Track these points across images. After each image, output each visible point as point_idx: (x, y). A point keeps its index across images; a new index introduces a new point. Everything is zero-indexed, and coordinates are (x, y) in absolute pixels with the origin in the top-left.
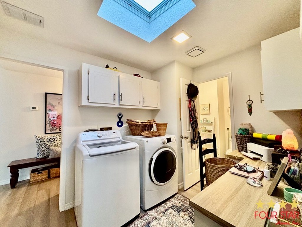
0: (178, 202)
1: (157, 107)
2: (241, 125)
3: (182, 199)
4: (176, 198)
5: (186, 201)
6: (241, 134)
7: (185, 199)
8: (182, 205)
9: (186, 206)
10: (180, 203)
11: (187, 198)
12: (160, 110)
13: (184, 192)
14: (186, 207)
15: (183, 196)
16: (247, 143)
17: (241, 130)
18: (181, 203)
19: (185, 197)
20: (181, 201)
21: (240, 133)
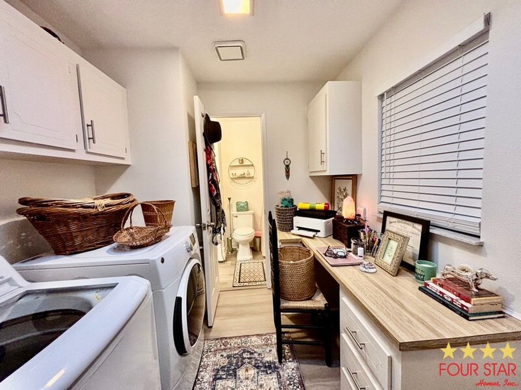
0: (218, 356)
1: (123, 159)
2: (280, 193)
3: (219, 346)
4: (210, 353)
5: (229, 346)
6: (286, 206)
7: (223, 342)
8: (229, 357)
9: (236, 354)
10: (222, 356)
11: (226, 338)
12: (130, 165)
13: (210, 331)
14: (237, 356)
15: (217, 339)
16: (294, 218)
17: (285, 201)
18: (225, 355)
19: (222, 339)
20: (221, 350)
21: (286, 204)
